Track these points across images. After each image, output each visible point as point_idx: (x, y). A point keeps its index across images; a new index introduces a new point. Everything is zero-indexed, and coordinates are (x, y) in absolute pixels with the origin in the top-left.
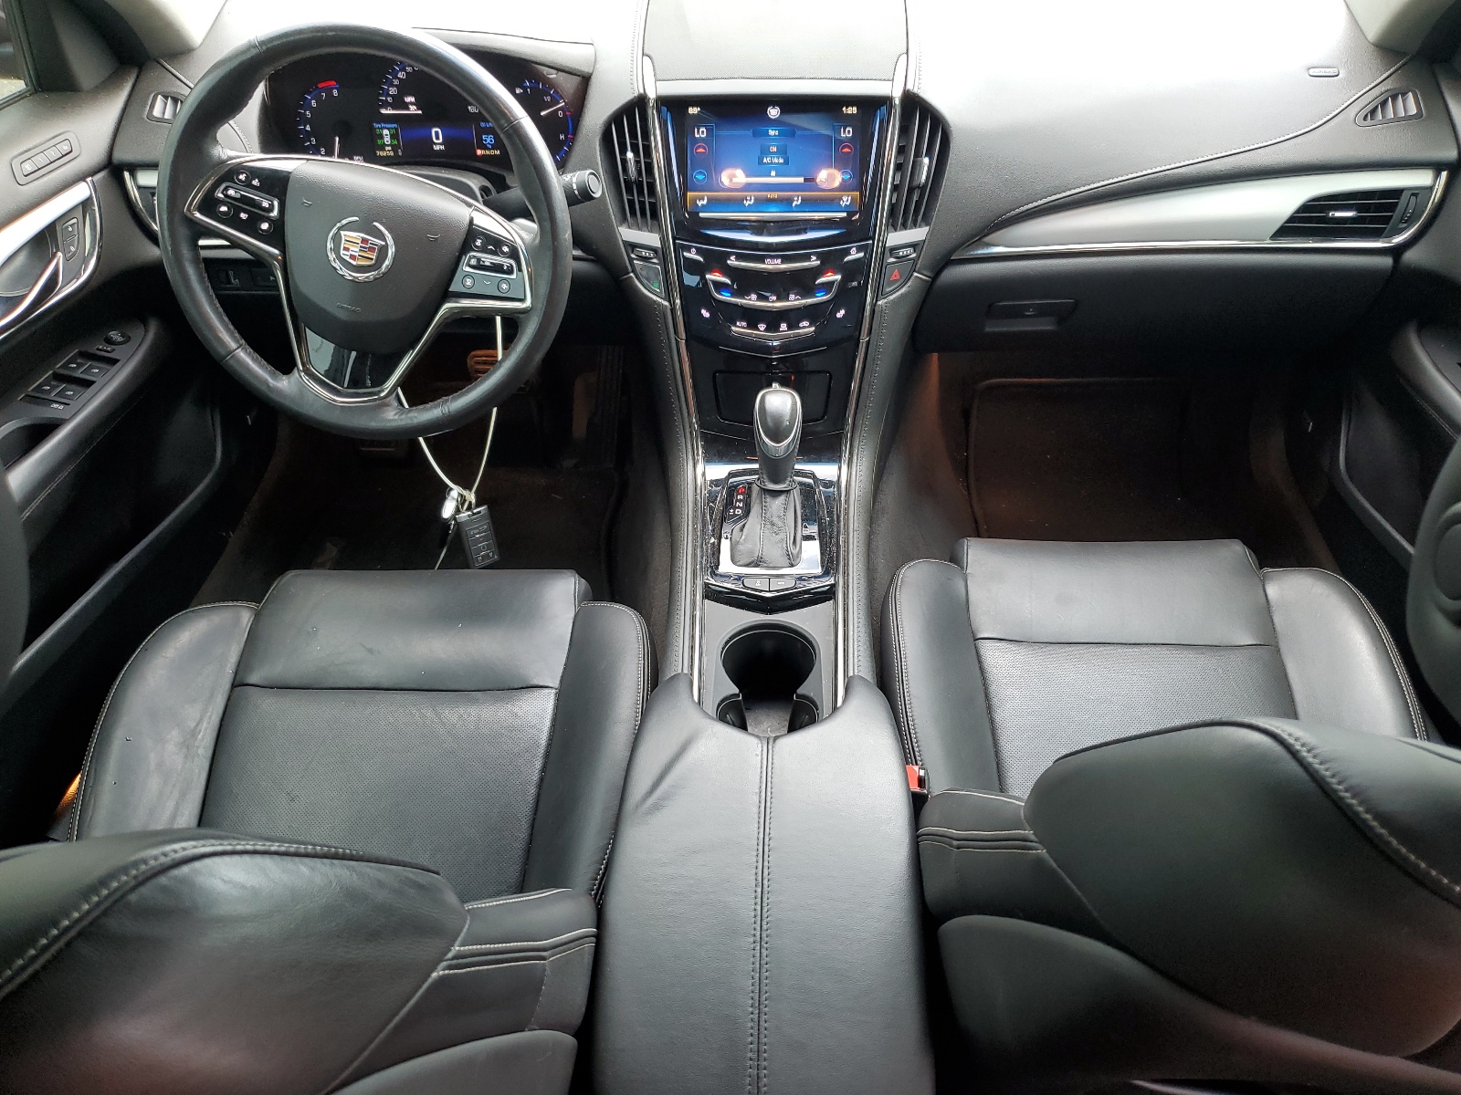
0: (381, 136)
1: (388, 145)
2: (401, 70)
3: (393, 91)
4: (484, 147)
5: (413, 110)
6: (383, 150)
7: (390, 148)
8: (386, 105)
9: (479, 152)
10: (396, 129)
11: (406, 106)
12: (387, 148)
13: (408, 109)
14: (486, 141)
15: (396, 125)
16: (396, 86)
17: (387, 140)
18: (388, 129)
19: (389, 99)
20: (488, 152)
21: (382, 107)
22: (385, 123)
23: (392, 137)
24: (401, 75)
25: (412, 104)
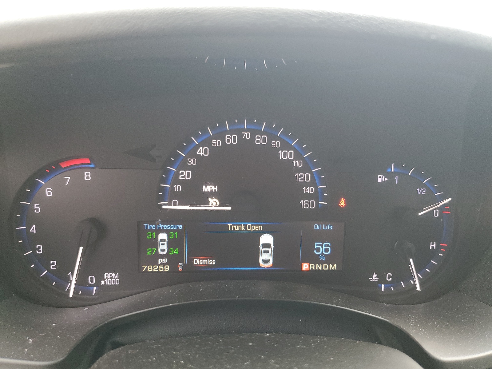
0: (154, 243)
1: (163, 257)
2: (202, 144)
3: (185, 175)
4: (315, 260)
5: (214, 204)
6: (155, 263)
7: (165, 261)
8: (172, 196)
9: (305, 267)
10: (180, 232)
11: (203, 199)
12: (160, 261)
13: (207, 203)
14: (318, 250)
15: (180, 227)
16: (191, 168)
17: (163, 248)
18: (167, 232)
19: (176, 187)
20: (319, 267)
21: (162, 198)
22: (164, 223)
23: (171, 244)
24: (201, 151)
25: (212, 194)
